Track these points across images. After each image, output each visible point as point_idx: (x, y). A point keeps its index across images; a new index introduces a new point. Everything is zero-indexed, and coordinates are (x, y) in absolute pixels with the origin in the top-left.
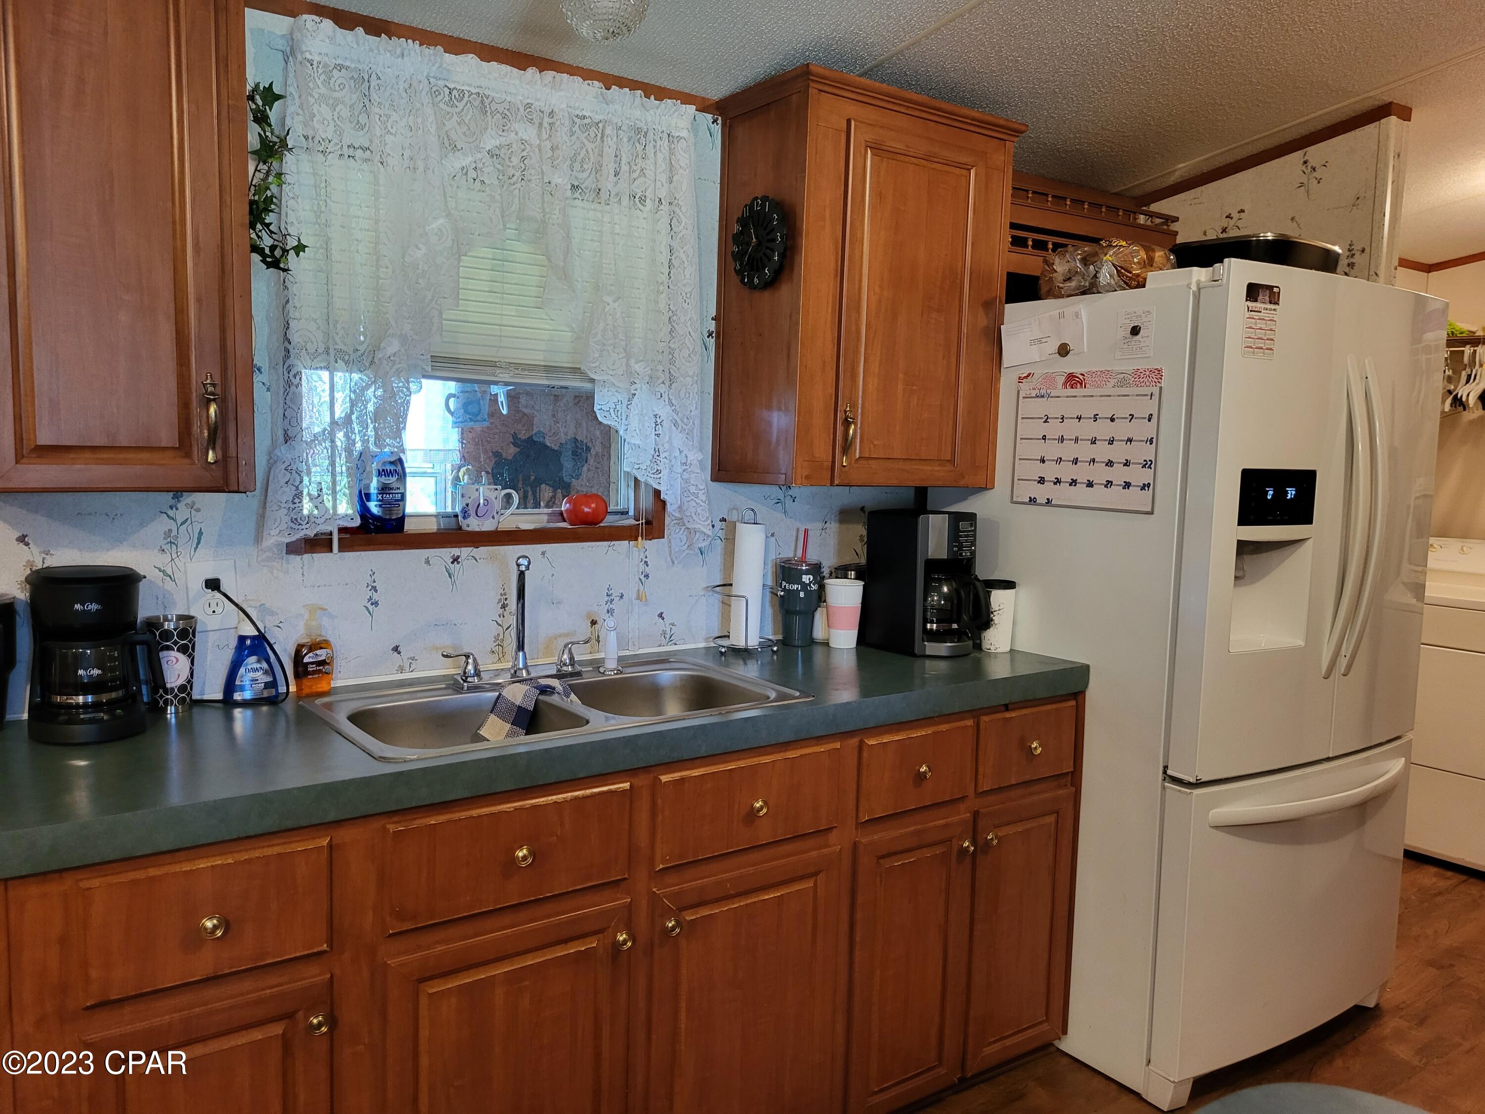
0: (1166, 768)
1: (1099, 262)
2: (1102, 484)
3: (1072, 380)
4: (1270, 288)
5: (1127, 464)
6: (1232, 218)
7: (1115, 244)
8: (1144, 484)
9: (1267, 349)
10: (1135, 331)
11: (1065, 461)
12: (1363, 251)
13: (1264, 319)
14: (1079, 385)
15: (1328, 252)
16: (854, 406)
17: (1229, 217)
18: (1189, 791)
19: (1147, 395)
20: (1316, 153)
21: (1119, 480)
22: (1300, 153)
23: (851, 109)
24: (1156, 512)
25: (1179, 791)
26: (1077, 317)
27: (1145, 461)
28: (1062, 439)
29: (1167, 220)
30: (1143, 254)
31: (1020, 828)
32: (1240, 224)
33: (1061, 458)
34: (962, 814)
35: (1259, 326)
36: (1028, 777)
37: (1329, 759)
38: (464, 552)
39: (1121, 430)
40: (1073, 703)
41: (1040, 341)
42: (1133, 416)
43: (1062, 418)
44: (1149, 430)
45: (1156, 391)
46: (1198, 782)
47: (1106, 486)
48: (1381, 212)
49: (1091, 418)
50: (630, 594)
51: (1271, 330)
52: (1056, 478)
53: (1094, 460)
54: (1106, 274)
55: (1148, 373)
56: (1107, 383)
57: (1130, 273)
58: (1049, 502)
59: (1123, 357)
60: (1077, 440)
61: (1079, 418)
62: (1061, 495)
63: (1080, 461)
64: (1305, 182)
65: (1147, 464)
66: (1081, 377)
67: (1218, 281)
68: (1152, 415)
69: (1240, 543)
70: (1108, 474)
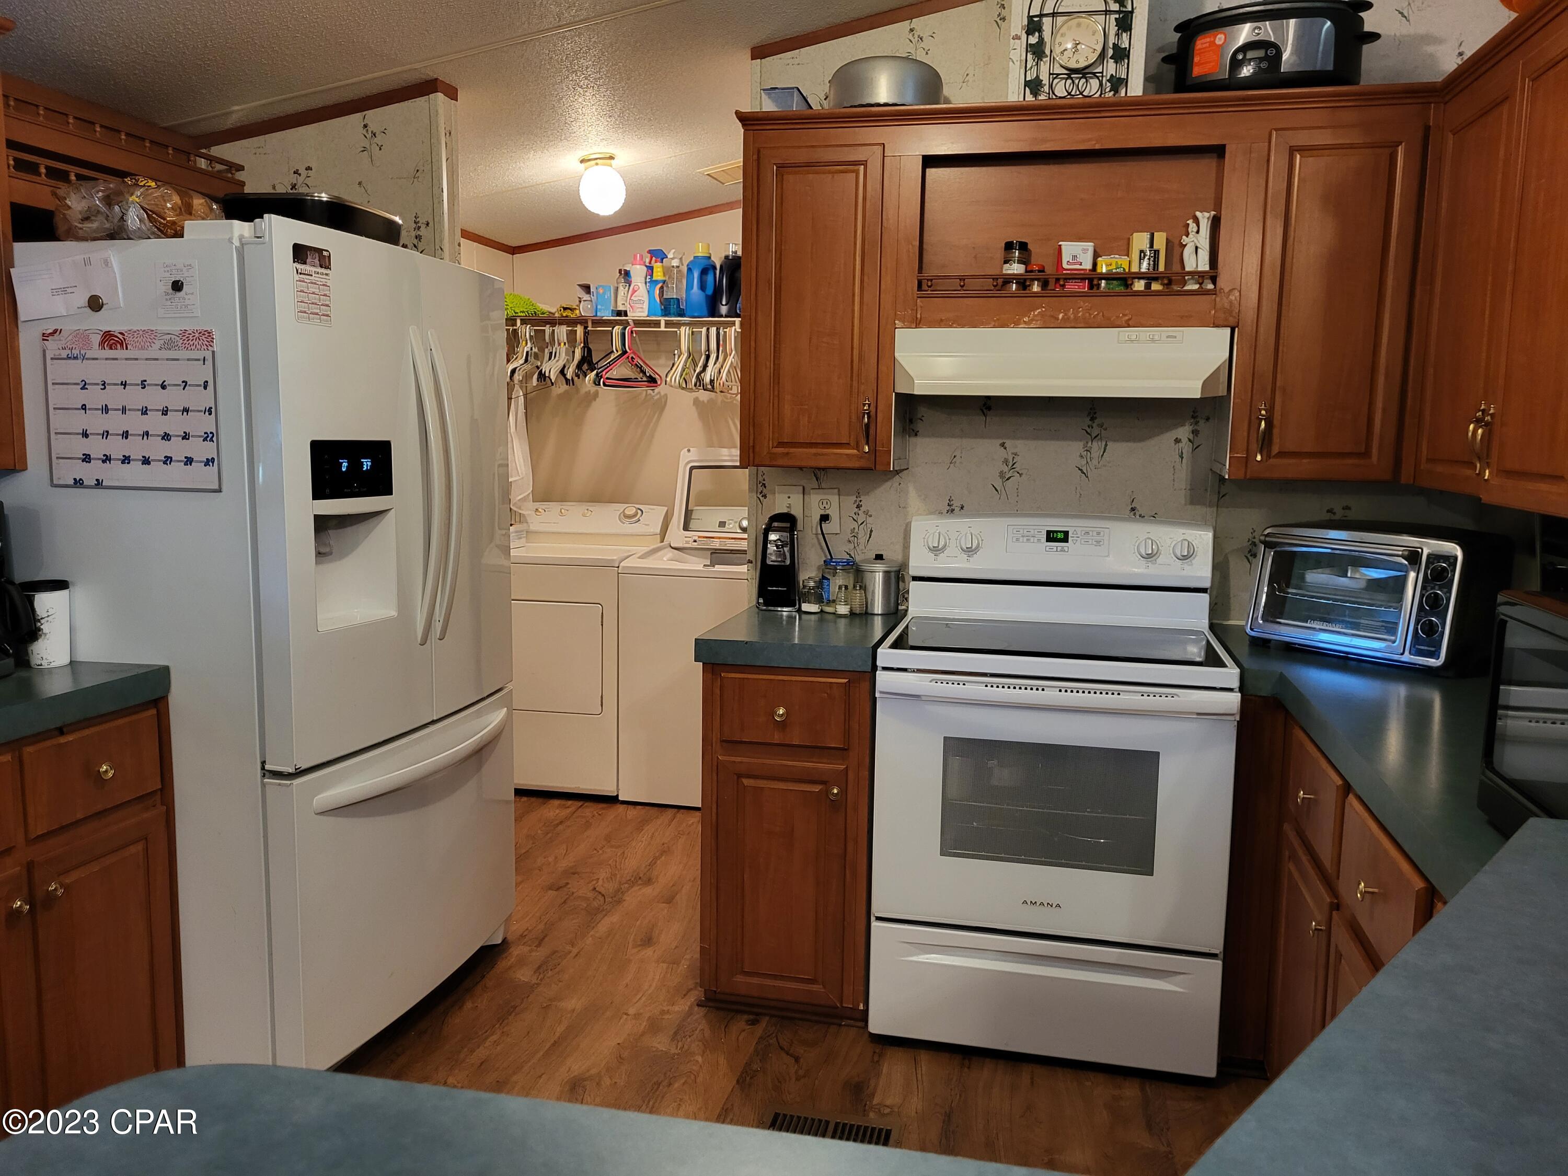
0: (263, 763)
1: (124, 203)
2: (159, 461)
3: (110, 340)
4: (319, 251)
5: (186, 437)
6: (300, 175)
7: (142, 184)
8: (207, 459)
9: (324, 315)
10: (177, 286)
11: (112, 435)
12: (428, 224)
13: (315, 284)
14: (119, 345)
17: (296, 172)
18: (288, 782)
19: (199, 360)
20: (374, 116)
21: (179, 455)
22: (359, 116)
24: (224, 488)
25: (279, 785)
26: (107, 265)
27: (205, 433)
28: (106, 409)
29: (231, 167)
30: (176, 199)
31: (95, 867)
32: (308, 181)
33: (107, 432)
34: (11, 868)
35: (311, 290)
36: (100, 807)
37: (433, 722)
39: (175, 398)
40: (154, 711)
41: (64, 291)
42: (186, 383)
43: (104, 385)
44: (205, 399)
45: (208, 355)
46: (298, 771)
47: (165, 463)
48: (439, 187)
49: (138, 385)
51: (325, 295)
52: (104, 455)
53: (147, 433)
54: (135, 217)
55: (197, 335)
56: (152, 345)
57: (164, 219)
58: (99, 483)
59: (168, 315)
60: (124, 410)
61: (124, 384)
62: (116, 474)
63: (131, 435)
64: (368, 146)
65: (208, 436)
66: (121, 336)
67: (261, 237)
68: (207, 382)
69: (317, 518)
70: (166, 449)
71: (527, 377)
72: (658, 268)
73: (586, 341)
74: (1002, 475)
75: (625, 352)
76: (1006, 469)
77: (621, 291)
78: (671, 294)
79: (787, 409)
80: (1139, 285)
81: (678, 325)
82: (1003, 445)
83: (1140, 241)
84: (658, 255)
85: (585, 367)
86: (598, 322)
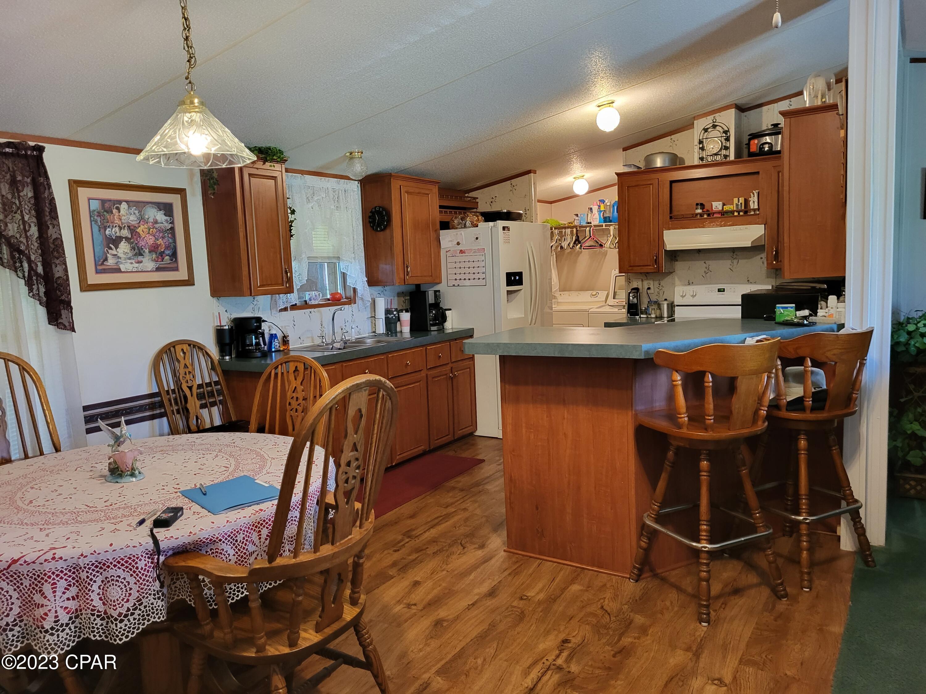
1: (465, 220)
2: (472, 279)
3: (462, 252)
4: (508, 229)
5: (478, 273)
6: (493, 199)
7: (469, 216)
8: (483, 278)
9: (509, 241)
10: (477, 238)
12: (528, 210)
13: (507, 235)
15: (519, 213)
16: (408, 263)
19: (481, 255)
20: (513, 181)
21: (477, 278)
22: (509, 181)
23: (401, 183)
24: (487, 285)
26: (461, 235)
28: (460, 268)
29: (475, 201)
30: (475, 216)
31: (462, 372)
33: (461, 273)
34: (448, 368)
35: (506, 237)
38: (312, 310)
39: (476, 264)
40: (471, 338)
41: (451, 241)
42: (479, 260)
43: (460, 262)
44: (483, 264)
45: (484, 254)
49: (468, 262)
50: (350, 321)
51: (509, 237)
52: (460, 279)
53: (470, 273)
54: (468, 223)
55: (481, 249)
56: (471, 252)
57: (474, 223)
58: (458, 285)
59: (475, 245)
60: (464, 268)
61: (464, 262)
62: (462, 283)
63: (466, 273)
64: (512, 190)
65: (483, 273)
66: (464, 251)
67: (495, 226)
68: (483, 260)
69: (507, 291)
70: (474, 276)
71: (557, 247)
72: (602, 206)
73: (577, 234)
74: (705, 272)
75: (591, 237)
76: (706, 270)
77: (589, 215)
78: (607, 215)
79: (632, 256)
80: (736, 214)
81: (610, 225)
82: (705, 262)
83: (736, 200)
84: (603, 201)
85: (577, 242)
86: (581, 227)
